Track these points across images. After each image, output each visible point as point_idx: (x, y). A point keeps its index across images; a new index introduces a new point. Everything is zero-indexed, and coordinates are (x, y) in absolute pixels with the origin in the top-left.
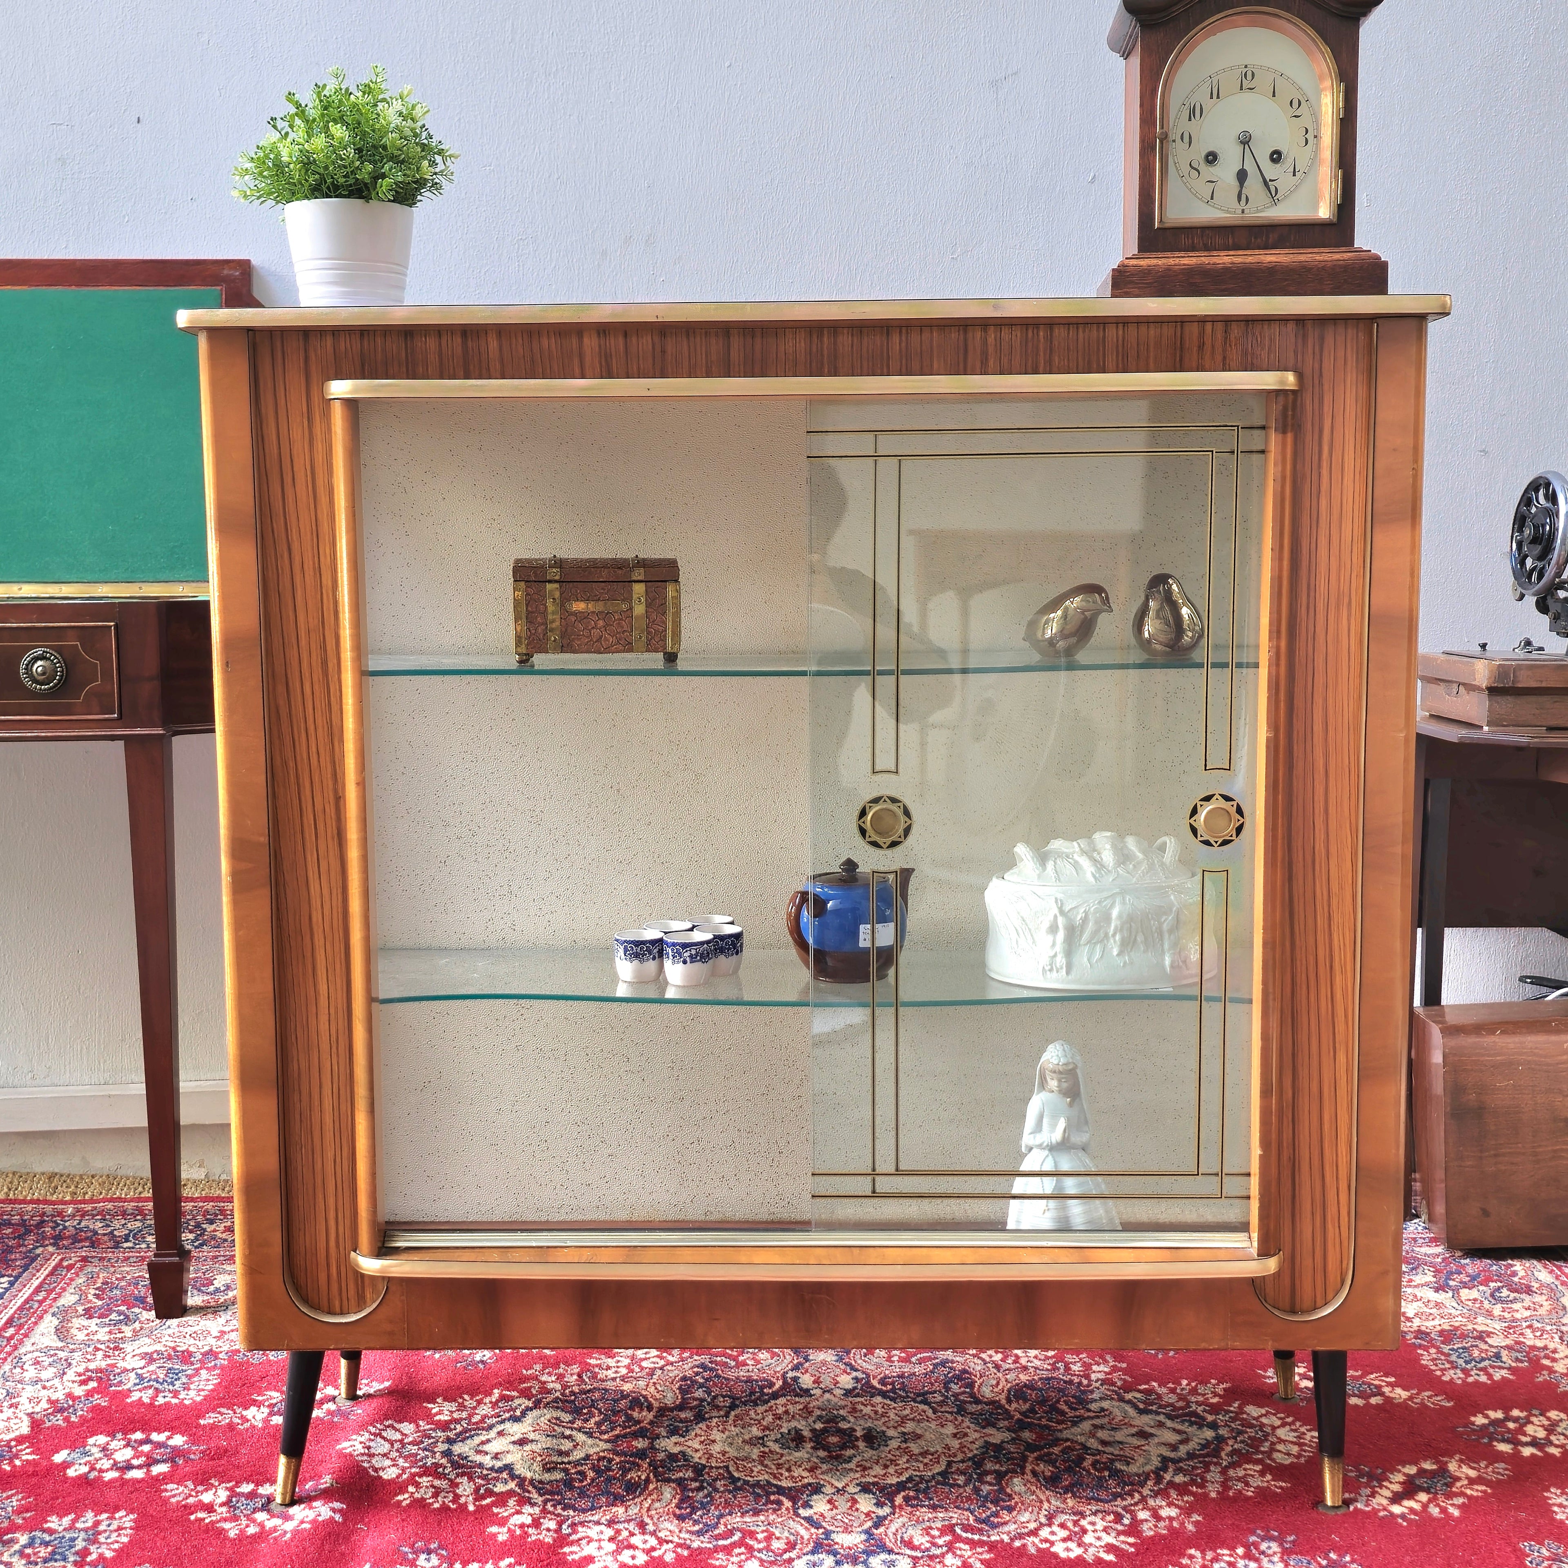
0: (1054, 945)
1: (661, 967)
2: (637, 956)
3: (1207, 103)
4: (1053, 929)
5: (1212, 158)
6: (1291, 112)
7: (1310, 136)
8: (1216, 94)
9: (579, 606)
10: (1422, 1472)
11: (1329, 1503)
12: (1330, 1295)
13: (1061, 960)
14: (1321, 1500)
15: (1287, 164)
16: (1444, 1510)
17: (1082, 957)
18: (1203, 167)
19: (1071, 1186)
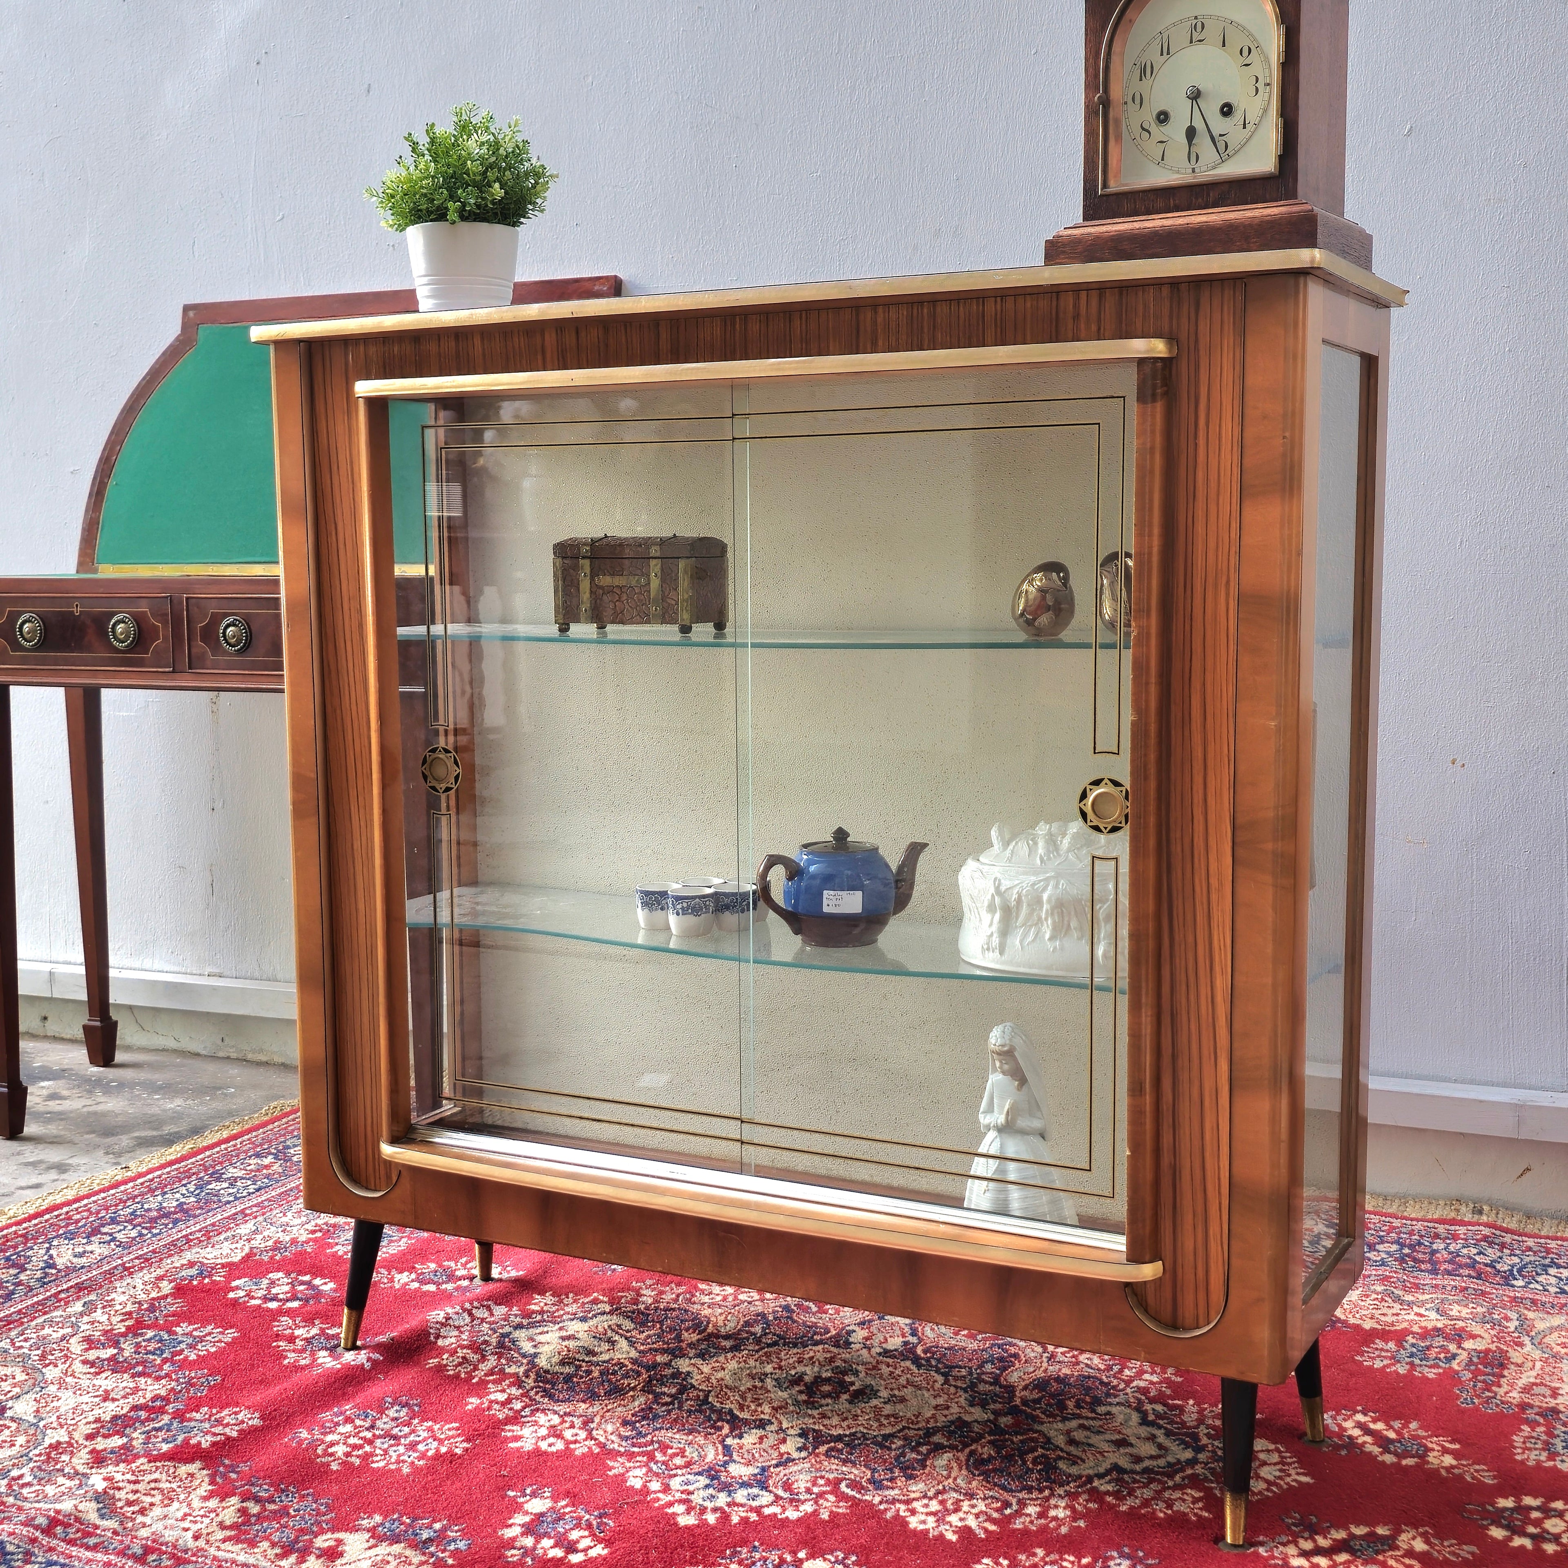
0: (991, 925)
1: (666, 917)
2: (649, 905)
3: (1158, 60)
4: (991, 908)
5: (1163, 117)
6: (1241, 60)
7: (1260, 84)
8: (1166, 51)
10: (1372, 1535)
11: (1229, 1541)
13: (995, 940)
14: (1223, 1538)
15: (1238, 116)
17: (1015, 940)
18: (1154, 128)
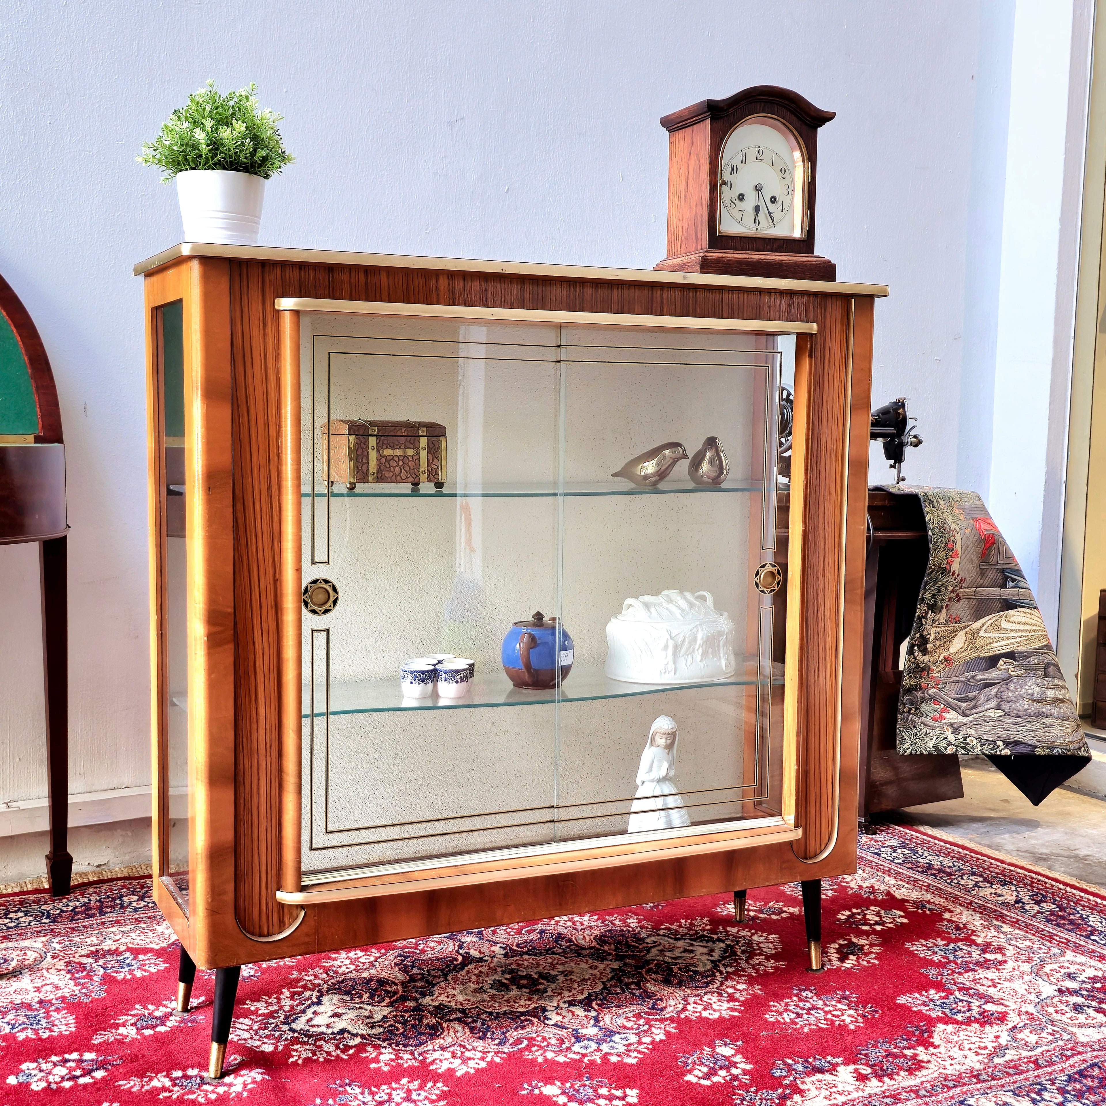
0: (667, 657)
1: (435, 687)
2: (423, 680)
3: (740, 166)
4: (666, 647)
5: (741, 197)
6: (781, 175)
7: (790, 190)
8: (744, 161)
9: (388, 452)
10: (841, 946)
11: (814, 968)
12: (823, 846)
13: (671, 666)
14: (810, 966)
15: (779, 205)
16: (868, 962)
17: (682, 663)
18: (737, 202)
19: (671, 802)
